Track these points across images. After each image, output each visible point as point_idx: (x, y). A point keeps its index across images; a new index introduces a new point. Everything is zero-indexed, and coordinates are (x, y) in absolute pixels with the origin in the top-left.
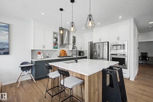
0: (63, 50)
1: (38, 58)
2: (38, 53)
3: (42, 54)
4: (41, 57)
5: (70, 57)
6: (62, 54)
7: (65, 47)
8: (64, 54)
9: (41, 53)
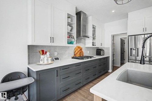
0: (79, 47)
1: (41, 63)
2: (41, 53)
3: (48, 54)
4: (47, 60)
5: (91, 57)
6: (77, 53)
7: (80, 43)
8: (80, 53)
9: (46, 52)
